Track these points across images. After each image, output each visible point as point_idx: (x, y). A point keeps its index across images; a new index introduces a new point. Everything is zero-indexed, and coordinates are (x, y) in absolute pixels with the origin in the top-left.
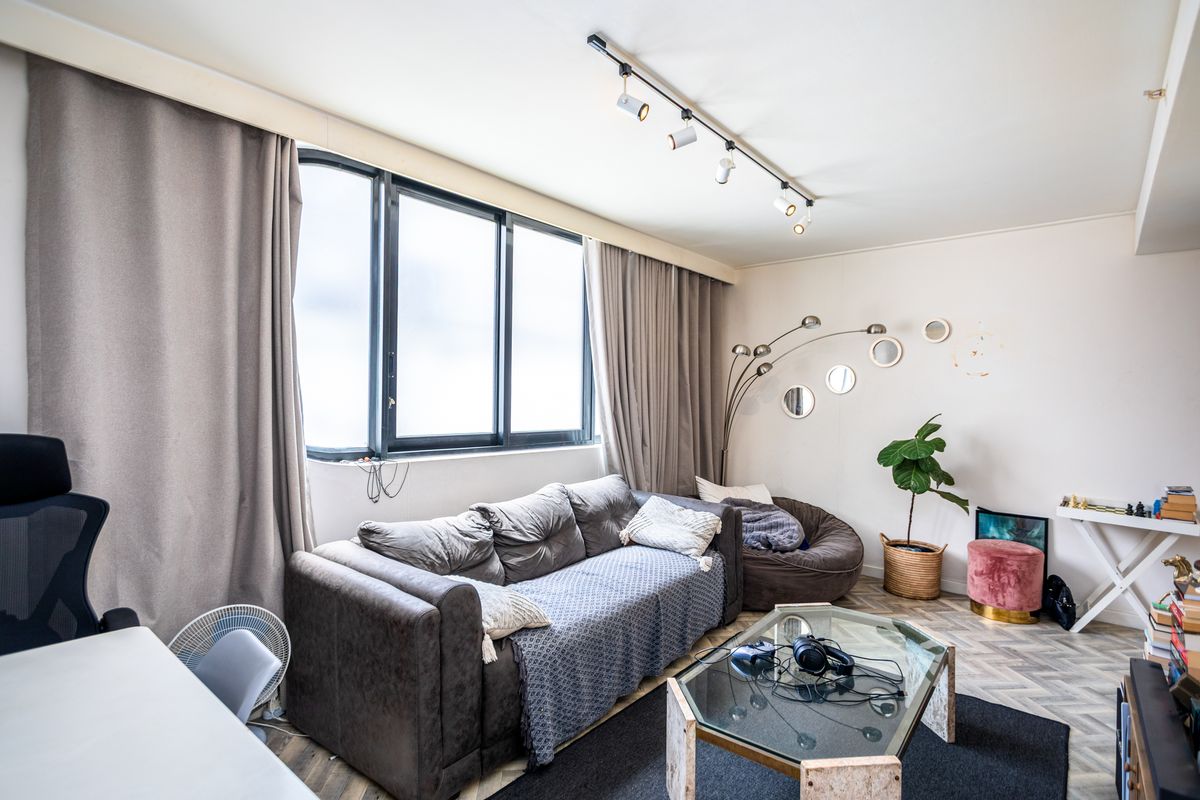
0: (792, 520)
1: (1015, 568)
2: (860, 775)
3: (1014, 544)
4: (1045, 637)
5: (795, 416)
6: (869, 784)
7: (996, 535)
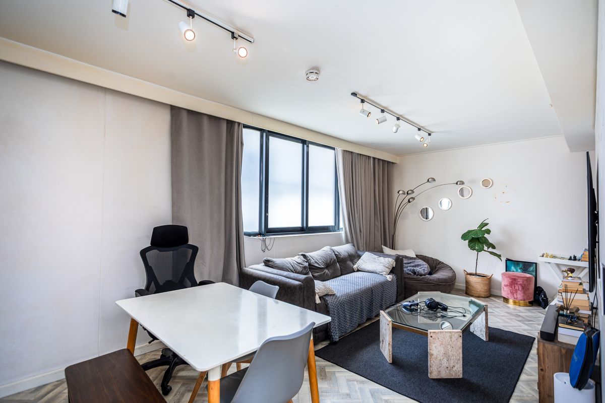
0: (424, 263)
1: (521, 283)
2: (448, 335)
3: (522, 273)
4: (534, 311)
5: (425, 220)
6: (451, 338)
7: (515, 270)
